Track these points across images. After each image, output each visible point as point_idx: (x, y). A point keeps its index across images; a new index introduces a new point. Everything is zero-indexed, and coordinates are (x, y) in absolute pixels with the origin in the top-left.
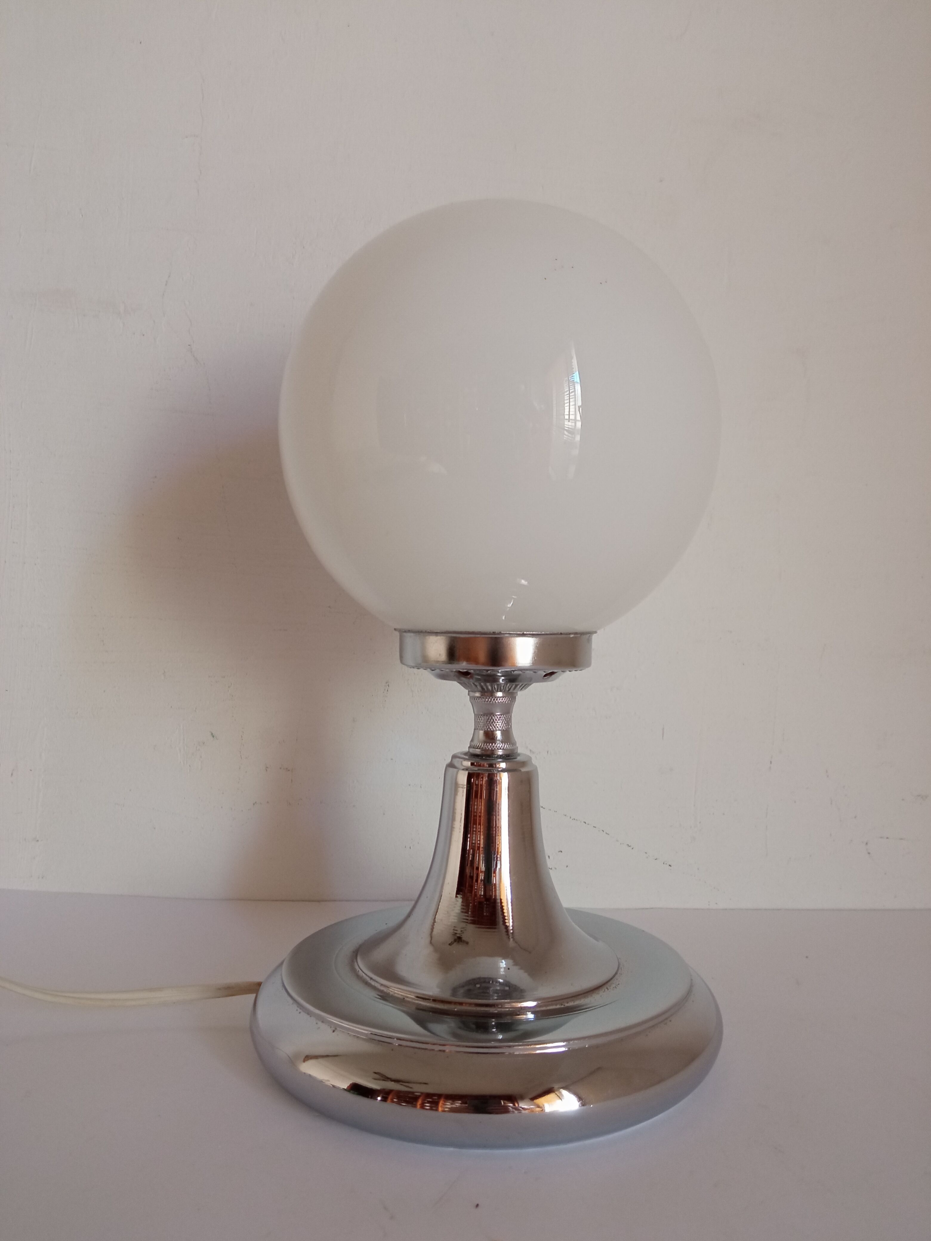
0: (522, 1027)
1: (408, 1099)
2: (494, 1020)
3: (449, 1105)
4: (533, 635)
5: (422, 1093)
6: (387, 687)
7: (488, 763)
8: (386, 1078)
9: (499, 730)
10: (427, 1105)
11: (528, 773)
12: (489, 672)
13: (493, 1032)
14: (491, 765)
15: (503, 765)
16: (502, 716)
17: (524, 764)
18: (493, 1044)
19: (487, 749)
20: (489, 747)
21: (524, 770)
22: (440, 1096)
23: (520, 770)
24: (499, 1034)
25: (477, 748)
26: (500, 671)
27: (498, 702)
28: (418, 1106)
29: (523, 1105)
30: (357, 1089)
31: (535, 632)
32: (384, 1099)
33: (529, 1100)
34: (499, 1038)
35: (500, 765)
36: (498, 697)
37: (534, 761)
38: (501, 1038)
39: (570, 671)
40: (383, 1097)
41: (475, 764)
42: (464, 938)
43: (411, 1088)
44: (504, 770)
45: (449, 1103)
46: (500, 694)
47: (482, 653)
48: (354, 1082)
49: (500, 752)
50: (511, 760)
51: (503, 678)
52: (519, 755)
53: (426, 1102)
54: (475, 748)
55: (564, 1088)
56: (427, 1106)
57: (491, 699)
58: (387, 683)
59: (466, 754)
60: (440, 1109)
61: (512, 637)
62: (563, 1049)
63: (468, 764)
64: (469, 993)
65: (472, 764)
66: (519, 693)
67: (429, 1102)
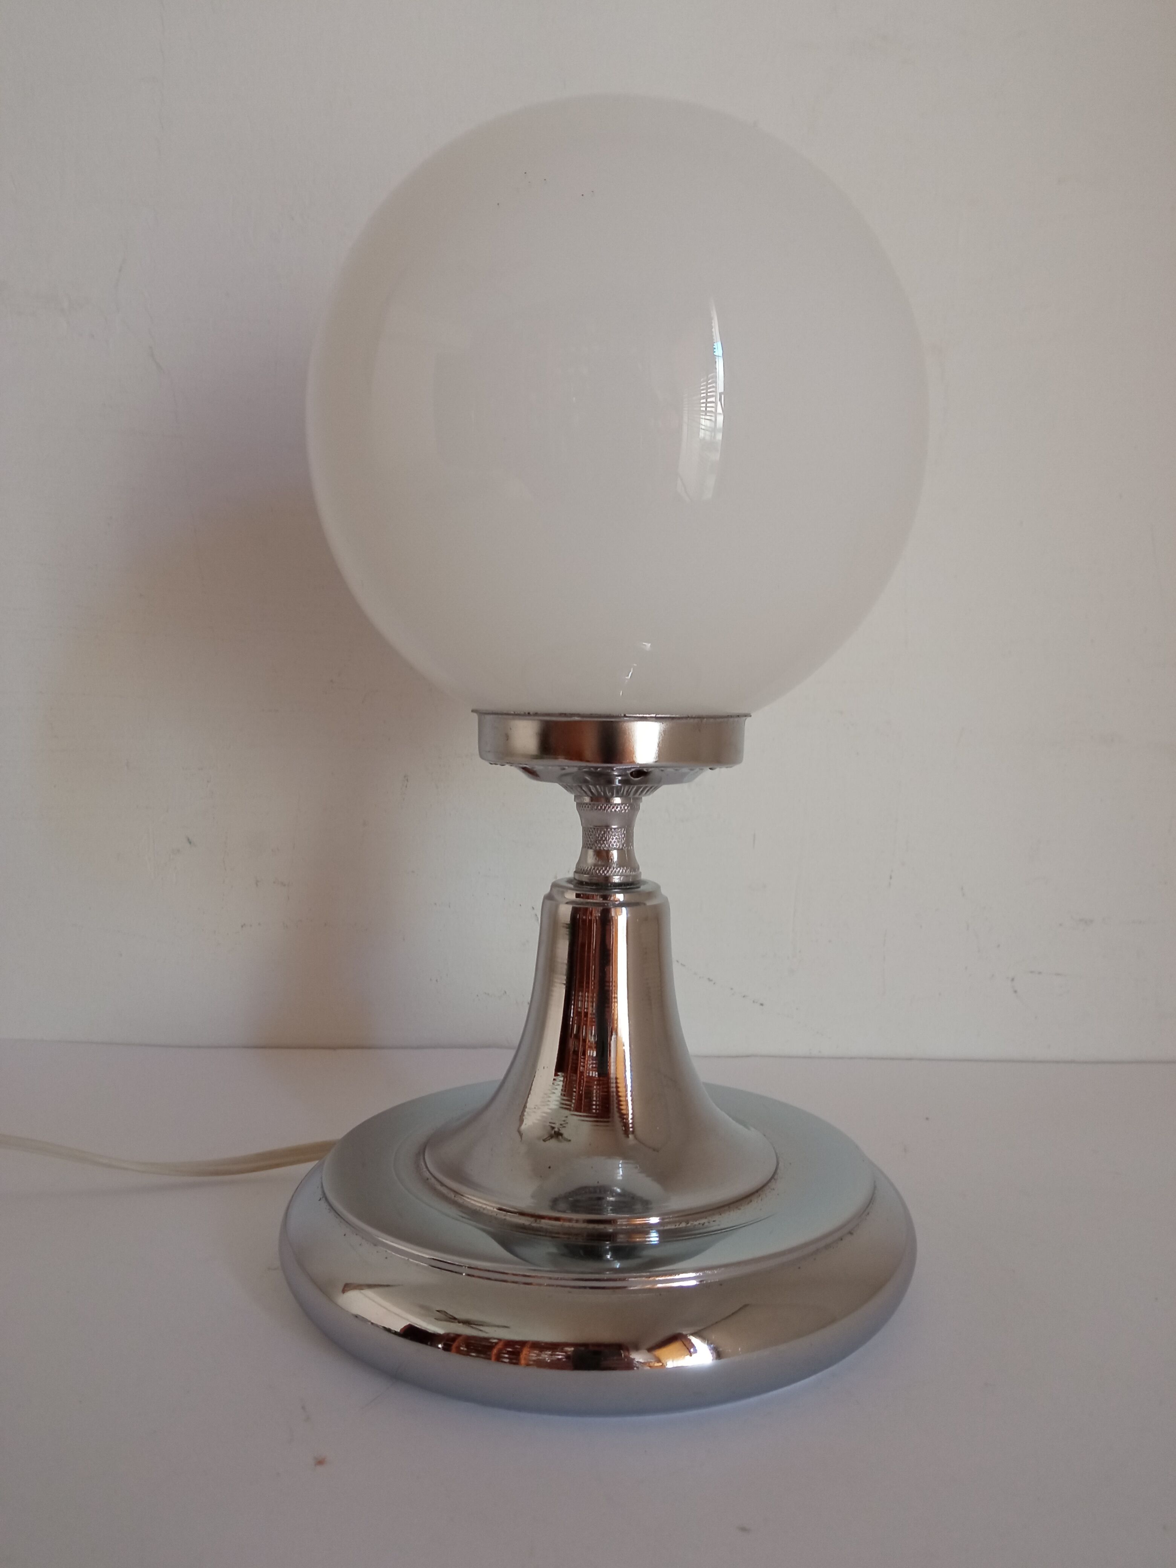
0: (646, 1253)
1: (480, 1349)
2: (607, 1243)
3: (534, 1355)
4: (657, 719)
5: (500, 1340)
6: (406, 781)
7: (601, 894)
8: (453, 1319)
9: (615, 849)
10: (506, 1356)
11: (655, 907)
12: (599, 769)
13: (608, 1260)
14: (605, 897)
15: (620, 897)
16: (620, 829)
17: (650, 895)
18: (608, 1275)
19: (599, 874)
20: (601, 872)
21: (649, 903)
22: (523, 1344)
23: (645, 904)
24: (616, 1261)
25: (585, 874)
26: (616, 771)
27: (615, 810)
28: (493, 1358)
29: (638, 1357)
30: (412, 1333)
31: (661, 714)
32: (447, 1348)
33: (646, 1351)
34: (615, 1267)
35: (615, 897)
36: (615, 804)
37: (664, 891)
38: (618, 1267)
39: (711, 769)
40: (445, 1344)
41: (582, 895)
42: (566, 1132)
43: (487, 1333)
44: (622, 905)
45: (535, 1353)
46: (617, 800)
47: (590, 743)
48: (410, 1323)
49: (616, 879)
50: (633, 890)
51: (620, 778)
52: (645, 882)
53: (504, 1352)
54: (582, 873)
55: (695, 1334)
56: (506, 1358)
57: (605, 807)
58: (405, 777)
59: (570, 881)
60: (523, 1362)
61: (631, 721)
62: (693, 1283)
63: (571, 896)
64: (575, 1207)
65: (578, 896)
66: (645, 799)
67: (508, 1352)
